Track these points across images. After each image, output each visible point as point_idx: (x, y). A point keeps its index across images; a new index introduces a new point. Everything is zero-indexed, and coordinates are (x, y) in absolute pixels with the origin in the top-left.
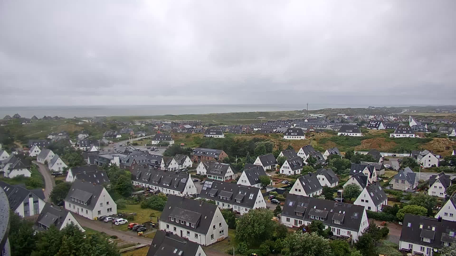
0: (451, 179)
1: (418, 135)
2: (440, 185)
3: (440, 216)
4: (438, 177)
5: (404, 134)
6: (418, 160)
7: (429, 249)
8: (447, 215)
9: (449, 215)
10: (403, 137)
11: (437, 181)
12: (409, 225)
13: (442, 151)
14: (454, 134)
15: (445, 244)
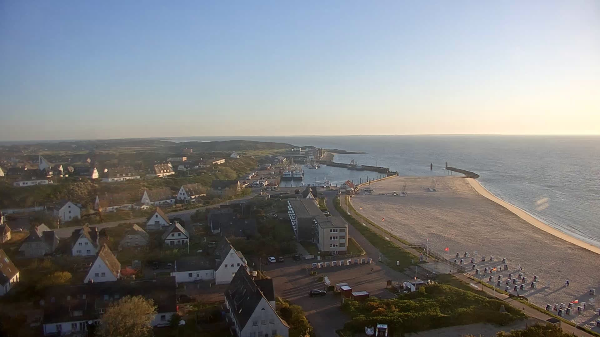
1: (52, 181)
2: (86, 240)
3: (89, 279)
5: (33, 181)
6: (55, 212)
7: (82, 324)
8: (98, 275)
10: (33, 184)
11: (81, 236)
14: (95, 175)
15: (100, 312)
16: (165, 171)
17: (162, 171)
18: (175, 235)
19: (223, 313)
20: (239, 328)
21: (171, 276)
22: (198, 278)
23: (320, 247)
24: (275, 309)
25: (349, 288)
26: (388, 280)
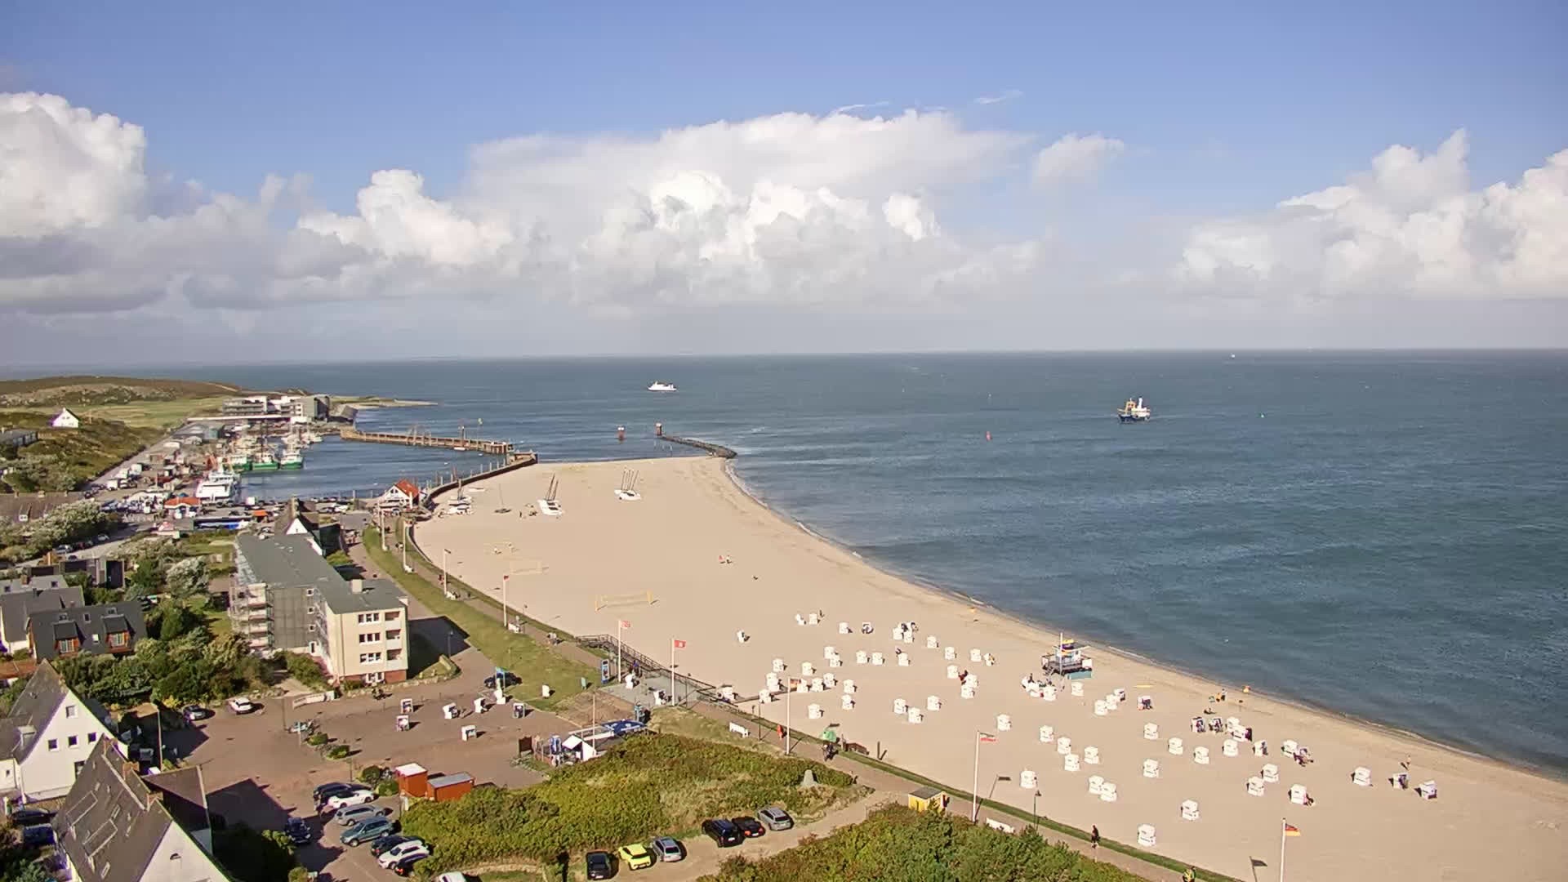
23: (332, 666)
24: (211, 852)
25: (419, 770)
26: (522, 738)
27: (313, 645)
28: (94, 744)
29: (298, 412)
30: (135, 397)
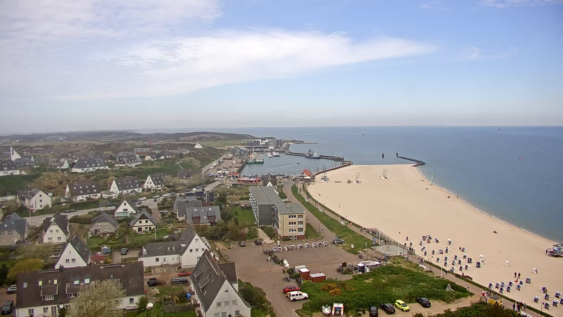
0: (68, 219)
1: (23, 171)
2: (57, 227)
3: (60, 265)
4: (53, 219)
5: (5, 172)
6: (27, 201)
7: (54, 308)
8: (69, 261)
9: (70, 261)
10: (5, 175)
11: (52, 223)
12: (25, 285)
13: (55, 187)
14: (66, 166)
15: (71, 296)
16: (133, 161)
17: (130, 162)
18: (142, 222)
19: (189, 295)
20: (204, 310)
21: (139, 260)
22: (165, 263)
23: (280, 232)
24: (238, 291)
25: (308, 271)
26: (343, 262)
27: (273, 225)
28: (203, 252)
29: (271, 145)
30: (219, 139)
